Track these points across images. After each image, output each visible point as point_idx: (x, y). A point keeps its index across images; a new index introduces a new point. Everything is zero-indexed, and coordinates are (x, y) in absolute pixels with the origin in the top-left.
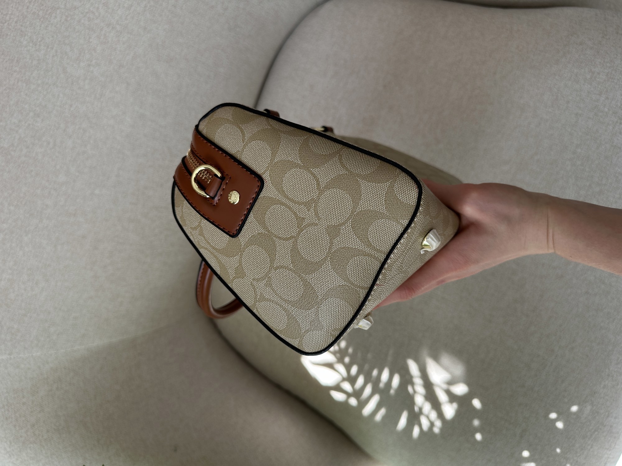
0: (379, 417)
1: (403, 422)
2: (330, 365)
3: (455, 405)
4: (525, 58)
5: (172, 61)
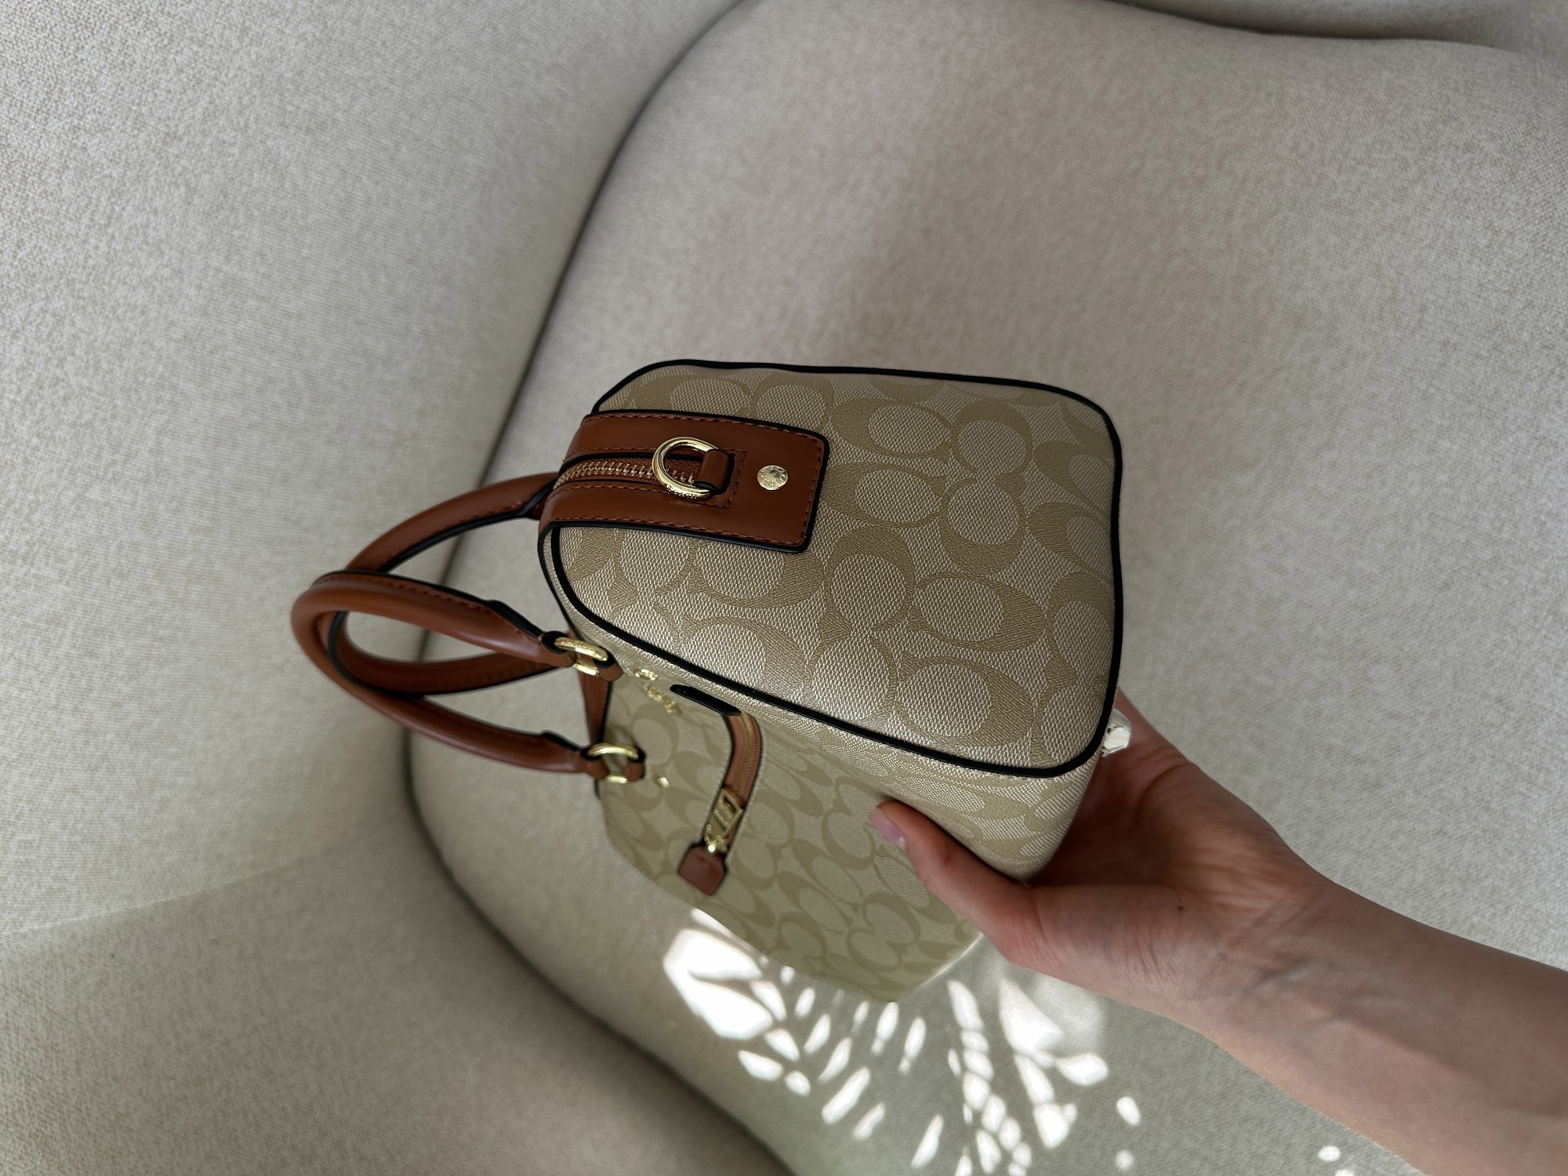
0: (864, 1129)
1: (929, 1146)
2: (741, 986)
3: (1071, 1111)
4: (1314, 179)
5: (322, 127)
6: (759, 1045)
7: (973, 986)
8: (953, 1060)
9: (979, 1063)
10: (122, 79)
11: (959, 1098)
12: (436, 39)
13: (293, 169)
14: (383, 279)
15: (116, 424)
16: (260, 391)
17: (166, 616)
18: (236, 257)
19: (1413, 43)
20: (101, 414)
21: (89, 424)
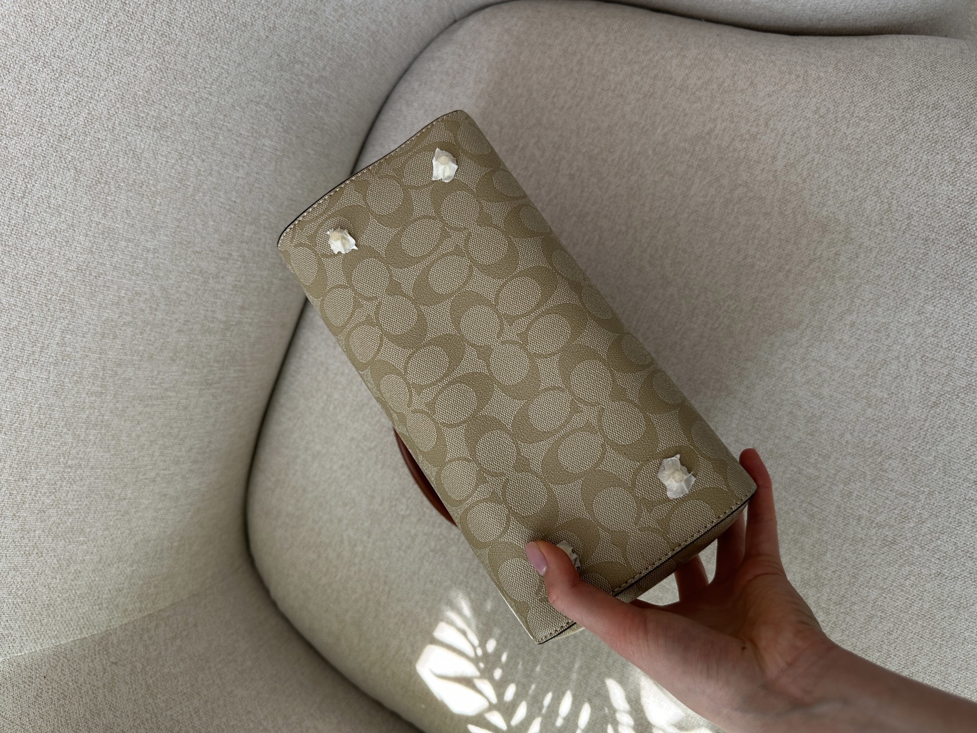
2: (467, 682)
4: (831, 131)
5: (165, 126)
6: (481, 721)
7: (622, 682)
8: (610, 732)
10: (29, 101)
12: (239, 65)
13: (146, 155)
15: (34, 327)
16: (131, 301)
17: (73, 451)
18: (111, 214)
19: (894, 37)
20: (23, 321)
21: (16, 328)
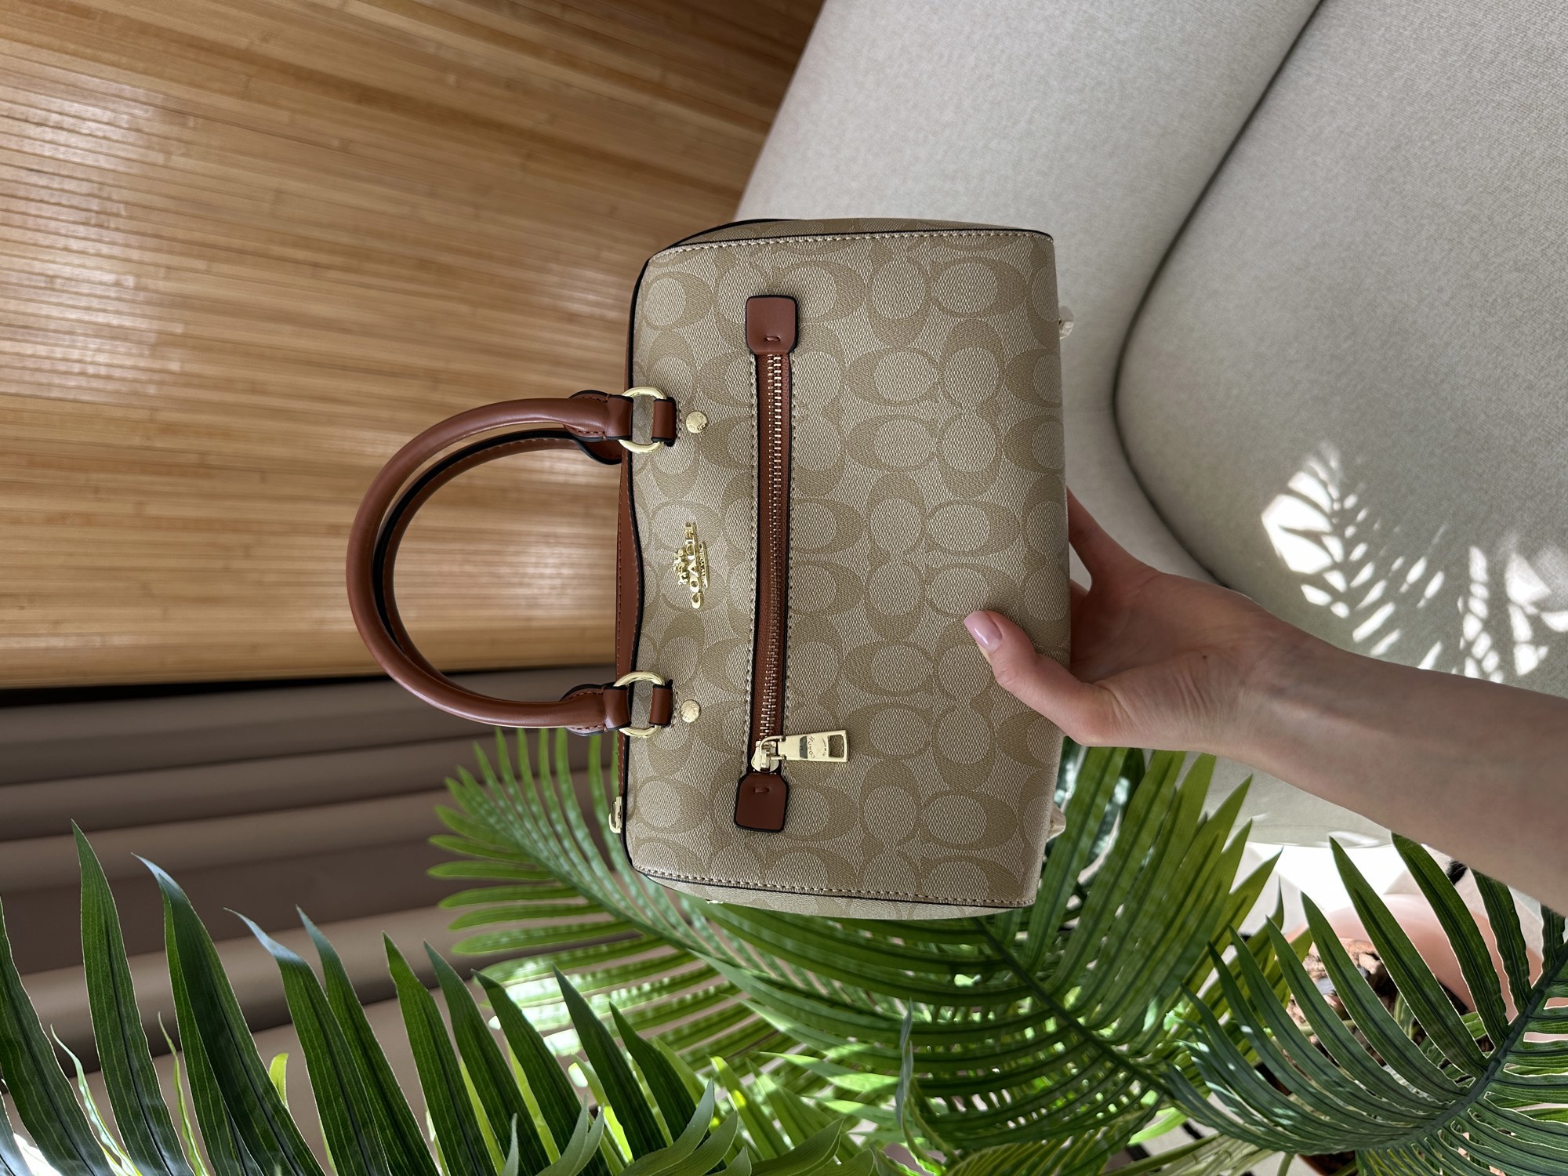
0: (1381, 647)
2: (1314, 537)
3: (1543, 651)
6: (1317, 580)
7: (1489, 552)
8: (1460, 604)
9: (1479, 607)
11: (1459, 632)
14: (1179, 21)
